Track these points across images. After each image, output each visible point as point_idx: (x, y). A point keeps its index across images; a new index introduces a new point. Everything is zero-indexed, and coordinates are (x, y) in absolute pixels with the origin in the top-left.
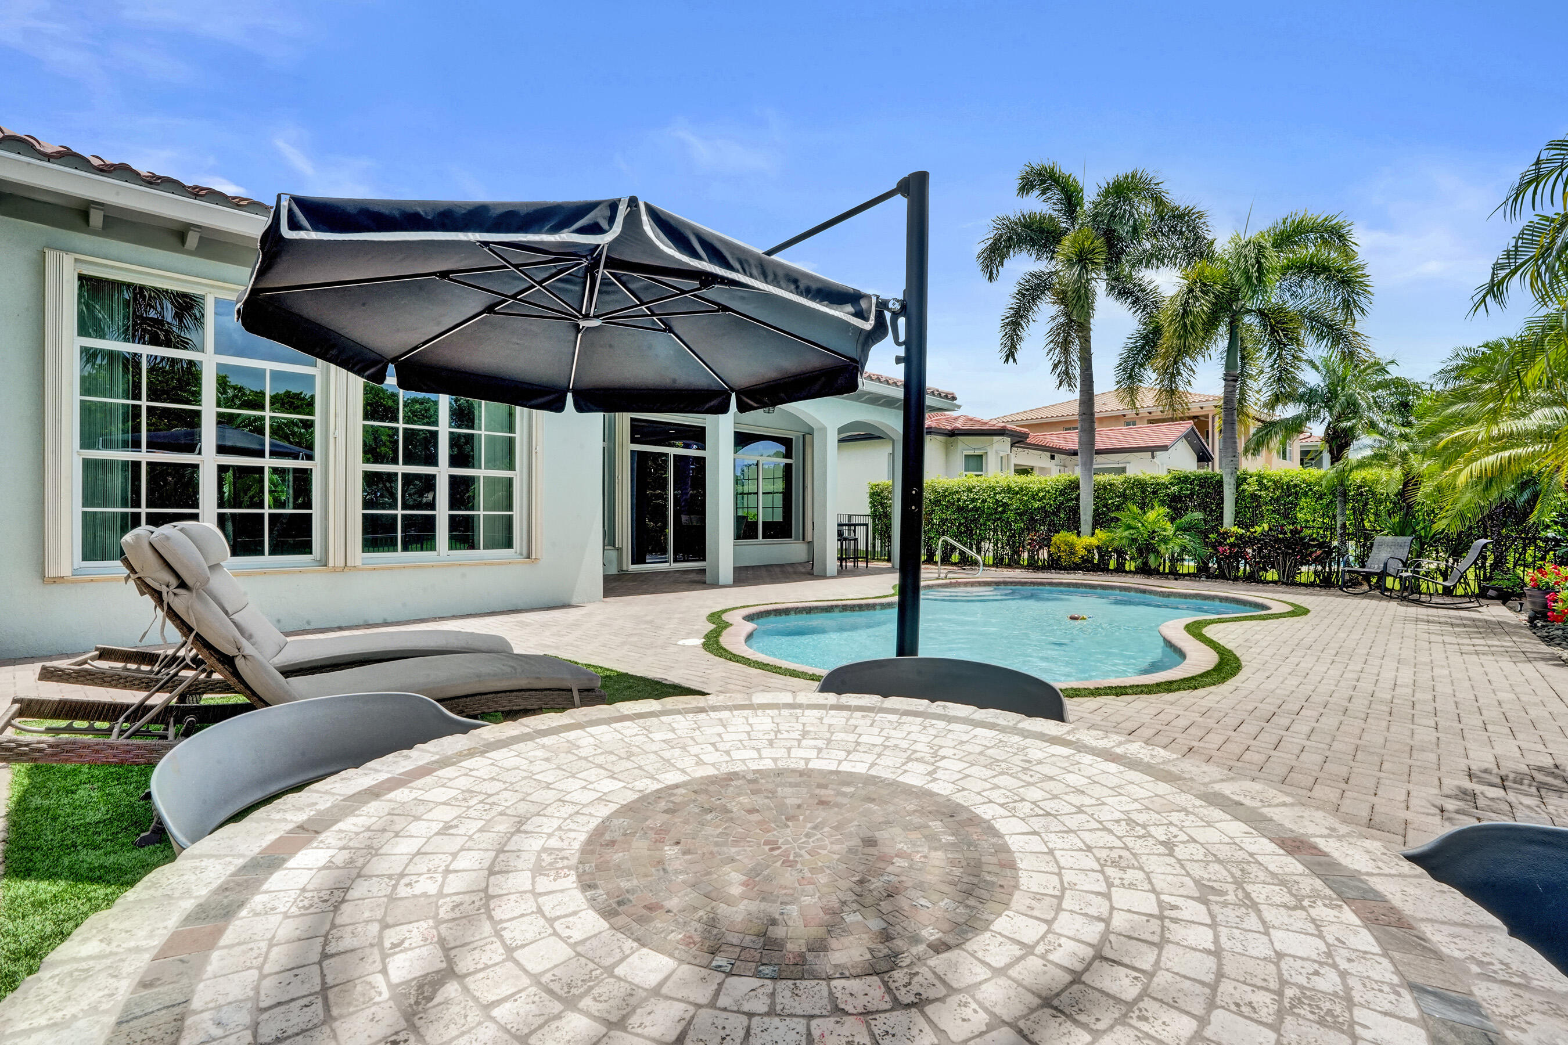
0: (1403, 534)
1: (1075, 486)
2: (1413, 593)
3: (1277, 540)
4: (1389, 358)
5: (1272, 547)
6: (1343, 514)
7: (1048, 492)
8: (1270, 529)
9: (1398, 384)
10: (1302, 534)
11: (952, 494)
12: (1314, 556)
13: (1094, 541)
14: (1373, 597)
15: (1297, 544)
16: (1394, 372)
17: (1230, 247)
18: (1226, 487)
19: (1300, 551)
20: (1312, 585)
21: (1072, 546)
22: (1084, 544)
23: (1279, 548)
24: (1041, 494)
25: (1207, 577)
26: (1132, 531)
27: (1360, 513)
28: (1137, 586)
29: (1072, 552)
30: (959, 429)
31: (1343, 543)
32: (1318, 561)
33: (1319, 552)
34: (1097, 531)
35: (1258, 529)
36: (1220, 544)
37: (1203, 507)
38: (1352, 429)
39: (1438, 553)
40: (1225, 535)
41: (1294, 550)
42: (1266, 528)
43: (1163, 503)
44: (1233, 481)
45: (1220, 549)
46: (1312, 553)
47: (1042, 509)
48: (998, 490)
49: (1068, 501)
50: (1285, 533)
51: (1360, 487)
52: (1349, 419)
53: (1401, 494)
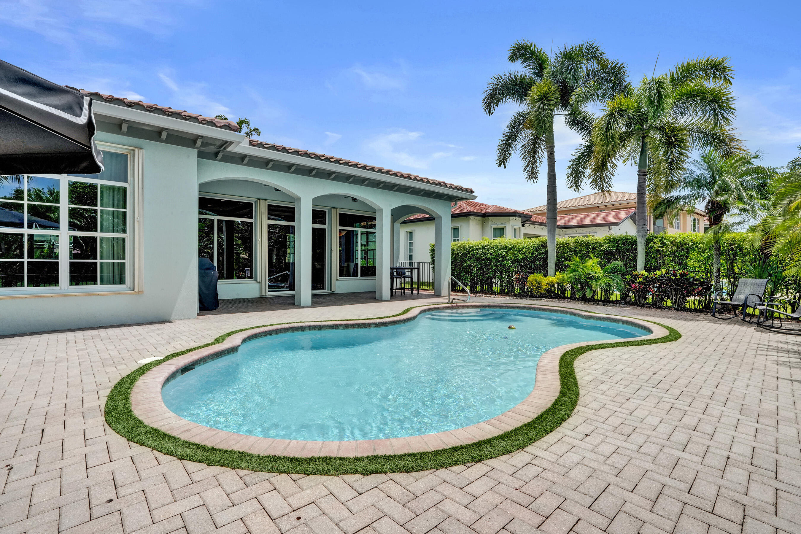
0: (761, 277)
1: (544, 245)
2: (767, 319)
3: (670, 280)
4: (753, 154)
5: (667, 284)
6: (718, 262)
7: (529, 248)
8: (666, 273)
9: (760, 171)
10: (688, 277)
11: (474, 250)
12: (696, 291)
13: (554, 279)
14: (736, 322)
15: (684, 283)
16: (756, 163)
17: (640, 85)
18: (638, 244)
19: (686, 288)
20: (695, 310)
21: (539, 282)
22: (548, 281)
23: (672, 285)
24: (524, 250)
25: (625, 304)
26: (574, 274)
27: (731, 261)
28: (571, 310)
29: (540, 286)
30: (489, 213)
31: (718, 282)
32: (700, 294)
33: (700, 288)
34: (557, 273)
35: (659, 273)
36: (633, 282)
37: (625, 257)
38: (725, 202)
39: (788, 290)
40: (636, 277)
41: (682, 287)
42: (664, 272)
43: (598, 255)
44: (643, 241)
45: (633, 285)
46: (694, 289)
47: (525, 259)
48: (500, 247)
49: (540, 254)
50: (676, 276)
51: (731, 244)
52: (722, 195)
53: (762, 248)
